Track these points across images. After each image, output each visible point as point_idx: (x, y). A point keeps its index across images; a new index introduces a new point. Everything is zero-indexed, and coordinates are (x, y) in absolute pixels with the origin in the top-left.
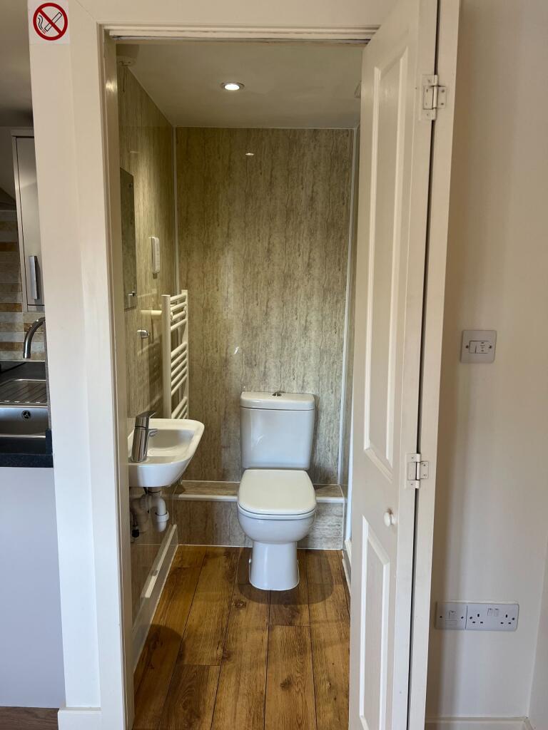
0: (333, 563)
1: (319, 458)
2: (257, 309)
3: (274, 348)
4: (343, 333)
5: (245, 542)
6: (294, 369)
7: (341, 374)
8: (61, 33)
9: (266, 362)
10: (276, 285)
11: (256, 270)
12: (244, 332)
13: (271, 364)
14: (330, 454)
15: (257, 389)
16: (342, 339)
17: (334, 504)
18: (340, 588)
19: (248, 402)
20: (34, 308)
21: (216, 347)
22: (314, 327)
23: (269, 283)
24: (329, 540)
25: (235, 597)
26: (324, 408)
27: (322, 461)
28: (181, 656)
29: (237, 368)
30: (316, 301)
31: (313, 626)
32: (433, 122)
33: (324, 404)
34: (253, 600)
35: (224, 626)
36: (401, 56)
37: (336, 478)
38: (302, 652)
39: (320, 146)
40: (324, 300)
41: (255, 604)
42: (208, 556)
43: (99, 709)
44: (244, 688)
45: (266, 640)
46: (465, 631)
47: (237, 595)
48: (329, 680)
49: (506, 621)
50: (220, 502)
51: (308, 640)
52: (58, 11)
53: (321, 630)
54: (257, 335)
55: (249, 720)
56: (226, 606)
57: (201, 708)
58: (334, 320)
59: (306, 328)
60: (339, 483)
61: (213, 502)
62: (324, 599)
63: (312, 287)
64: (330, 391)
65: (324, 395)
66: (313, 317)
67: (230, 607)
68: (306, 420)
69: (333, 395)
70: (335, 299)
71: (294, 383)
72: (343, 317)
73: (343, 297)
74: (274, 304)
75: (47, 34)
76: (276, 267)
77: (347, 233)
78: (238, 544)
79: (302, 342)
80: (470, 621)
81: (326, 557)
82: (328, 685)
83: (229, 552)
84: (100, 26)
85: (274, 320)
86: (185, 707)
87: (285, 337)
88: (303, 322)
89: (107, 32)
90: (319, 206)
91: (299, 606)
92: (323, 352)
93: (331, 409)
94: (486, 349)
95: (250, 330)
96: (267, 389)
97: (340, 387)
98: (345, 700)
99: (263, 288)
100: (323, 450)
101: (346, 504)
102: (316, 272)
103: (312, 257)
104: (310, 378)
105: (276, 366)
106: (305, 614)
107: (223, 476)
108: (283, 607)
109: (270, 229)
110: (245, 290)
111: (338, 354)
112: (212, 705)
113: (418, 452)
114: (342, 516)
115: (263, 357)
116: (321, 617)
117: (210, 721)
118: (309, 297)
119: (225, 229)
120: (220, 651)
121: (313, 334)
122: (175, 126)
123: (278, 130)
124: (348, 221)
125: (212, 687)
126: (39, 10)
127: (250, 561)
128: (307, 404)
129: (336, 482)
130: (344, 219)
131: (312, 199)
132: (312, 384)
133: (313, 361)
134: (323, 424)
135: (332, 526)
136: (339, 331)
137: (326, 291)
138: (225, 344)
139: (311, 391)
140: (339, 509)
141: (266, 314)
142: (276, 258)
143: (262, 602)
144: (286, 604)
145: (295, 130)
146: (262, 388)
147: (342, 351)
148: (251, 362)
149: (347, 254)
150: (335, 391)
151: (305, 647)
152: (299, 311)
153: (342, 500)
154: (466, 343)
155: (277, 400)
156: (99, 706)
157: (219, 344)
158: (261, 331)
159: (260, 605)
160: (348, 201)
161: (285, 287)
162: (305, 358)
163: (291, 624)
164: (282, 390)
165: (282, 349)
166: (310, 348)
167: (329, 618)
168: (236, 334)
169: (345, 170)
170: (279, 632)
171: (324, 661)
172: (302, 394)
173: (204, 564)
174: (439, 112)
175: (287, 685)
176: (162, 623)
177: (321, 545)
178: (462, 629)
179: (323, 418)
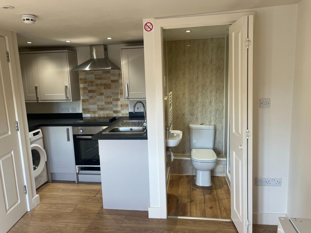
0: (223, 180)
1: (217, 146)
2: (194, 96)
3: (200, 109)
4: (223, 103)
5: (192, 173)
6: (207, 116)
7: (223, 117)
8: (151, 30)
9: (197, 114)
10: (200, 89)
11: (193, 84)
12: (190, 105)
13: (199, 115)
14: (220, 145)
15: (194, 123)
16: (223, 105)
17: (222, 161)
18: (226, 186)
19: (192, 127)
20: (126, 99)
21: (180, 109)
22: (213, 101)
23: (198, 88)
24: (221, 173)
25: (191, 188)
26: (218, 129)
27: (218, 147)
28: (178, 201)
29: (188, 116)
30: (214, 93)
31: (218, 195)
32: (248, 49)
33: (218, 127)
34: (198, 188)
35: (189, 194)
36: (239, 32)
37: (222, 153)
38: (215, 201)
39: (214, 43)
40: (217, 92)
41: (198, 189)
42: (181, 177)
43: (160, 208)
44: (198, 208)
45: (203, 198)
46: (265, 186)
47: (192, 187)
48: (224, 207)
49: (278, 183)
50: (184, 160)
51: (217, 198)
52: (150, 24)
53: (221, 196)
54: (194, 105)
55: (201, 215)
56: (189, 190)
57: (186, 212)
58: (220, 99)
59: (211, 102)
60: (224, 154)
61: (181, 160)
62: (221, 189)
63: (213, 88)
64: (220, 123)
65: (218, 125)
66: (213, 99)
67: (190, 190)
68: (212, 132)
69: (221, 125)
70: (220, 92)
71: (207, 121)
72: (223, 98)
73: (223, 91)
74: (199, 95)
75: (148, 30)
76: (200, 83)
77: (224, 70)
78: (190, 174)
79: (210, 107)
80: (266, 183)
81: (220, 178)
82: (224, 208)
83: (187, 176)
84: (161, 27)
85: (199, 100)
86: (181, 211)
87: (204, 106)
88: (210, 100)
89: (162, 28)
90: (214, 62)
91: (213, 190)
92: (217, 110)
93: (220, 129)
94: (267, 104)
95: (192, 104)
96: (198, 123)
97: (223, 122)
98: (229, 212)
99: (196, 90)
100: (218, 143)
101: (227, 161)
102: (213, 83)
103: (212, 79)
104: (213, 119)
105: (201, 115)
106: (215, 192)
107: (184, 152)
108: (207, 190)
109: (198, 71)
110: (190, 91)
111: (222, 111)
112: (189, 211)
113: (248, 129)
114: (225, 165)
115: (196, 112)
116: (220, 193)
117: (190, 214)
118: (211, 92)
119: (183, 72)
120: (189, 200)
121: (213, 104)
122: (167, 41)
123: (200, 39)
124: (224, 67)
125: (189, 208)
126: (146, 24)
127: (195, 178)
128: (212, 127)
129: (223, 154)
130: (223, 66)
131: (212, 60)
132: (213, 121)
133: (213, 113)
134: (217, 135)
135: (222, 168)
136: (222, 103)
137: (217, 90)
138: (183, 108)
139: (213, 123)
140: (224, 162)
141: (197, 98)
142: (200, 80)
143: (200, 189)
144: (208, 190)
145: (205, 39)
146: (196, 123)
147: (223, 110)
148: (192, 114)
149: (224, 77)
150: (222, 123)
151: (215, 199)
152: (208, 96)
153: (225, 159)
154: (261, 102)
155: (201, 126)
156: (159, 207)
157: (181, 109)
158: (195, 104)
159: (200, 190)
160: (224, 60)
161: (203, 88)
162: (211, 112)
163: (210, 194)
164: (203, 123)
165: (203, 109)
166: (212, 109)
167: (223, 193)
168: (187, 105)
169: (223, 50)
170: (207, 196)
171: (222, 203)
172: (210, 124)
173: (180, 179)
174: (249, 47)
175: (211, 208)
176: (170, 193)
177: (218, 174)
178: (264, 186)
179: (217, 132)
